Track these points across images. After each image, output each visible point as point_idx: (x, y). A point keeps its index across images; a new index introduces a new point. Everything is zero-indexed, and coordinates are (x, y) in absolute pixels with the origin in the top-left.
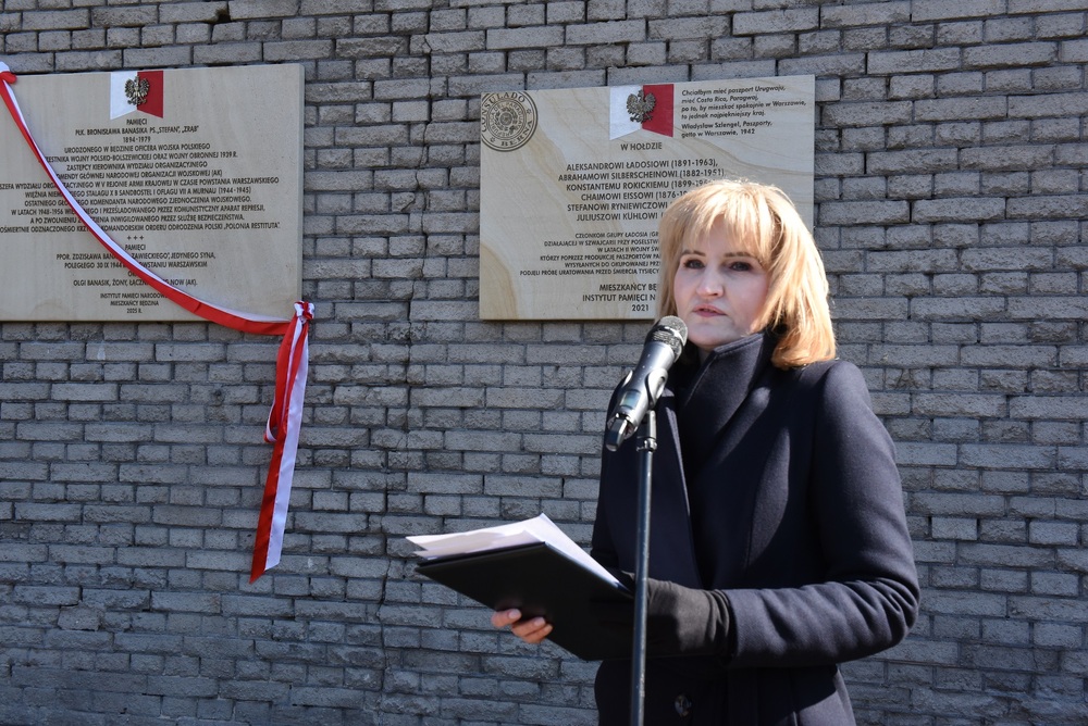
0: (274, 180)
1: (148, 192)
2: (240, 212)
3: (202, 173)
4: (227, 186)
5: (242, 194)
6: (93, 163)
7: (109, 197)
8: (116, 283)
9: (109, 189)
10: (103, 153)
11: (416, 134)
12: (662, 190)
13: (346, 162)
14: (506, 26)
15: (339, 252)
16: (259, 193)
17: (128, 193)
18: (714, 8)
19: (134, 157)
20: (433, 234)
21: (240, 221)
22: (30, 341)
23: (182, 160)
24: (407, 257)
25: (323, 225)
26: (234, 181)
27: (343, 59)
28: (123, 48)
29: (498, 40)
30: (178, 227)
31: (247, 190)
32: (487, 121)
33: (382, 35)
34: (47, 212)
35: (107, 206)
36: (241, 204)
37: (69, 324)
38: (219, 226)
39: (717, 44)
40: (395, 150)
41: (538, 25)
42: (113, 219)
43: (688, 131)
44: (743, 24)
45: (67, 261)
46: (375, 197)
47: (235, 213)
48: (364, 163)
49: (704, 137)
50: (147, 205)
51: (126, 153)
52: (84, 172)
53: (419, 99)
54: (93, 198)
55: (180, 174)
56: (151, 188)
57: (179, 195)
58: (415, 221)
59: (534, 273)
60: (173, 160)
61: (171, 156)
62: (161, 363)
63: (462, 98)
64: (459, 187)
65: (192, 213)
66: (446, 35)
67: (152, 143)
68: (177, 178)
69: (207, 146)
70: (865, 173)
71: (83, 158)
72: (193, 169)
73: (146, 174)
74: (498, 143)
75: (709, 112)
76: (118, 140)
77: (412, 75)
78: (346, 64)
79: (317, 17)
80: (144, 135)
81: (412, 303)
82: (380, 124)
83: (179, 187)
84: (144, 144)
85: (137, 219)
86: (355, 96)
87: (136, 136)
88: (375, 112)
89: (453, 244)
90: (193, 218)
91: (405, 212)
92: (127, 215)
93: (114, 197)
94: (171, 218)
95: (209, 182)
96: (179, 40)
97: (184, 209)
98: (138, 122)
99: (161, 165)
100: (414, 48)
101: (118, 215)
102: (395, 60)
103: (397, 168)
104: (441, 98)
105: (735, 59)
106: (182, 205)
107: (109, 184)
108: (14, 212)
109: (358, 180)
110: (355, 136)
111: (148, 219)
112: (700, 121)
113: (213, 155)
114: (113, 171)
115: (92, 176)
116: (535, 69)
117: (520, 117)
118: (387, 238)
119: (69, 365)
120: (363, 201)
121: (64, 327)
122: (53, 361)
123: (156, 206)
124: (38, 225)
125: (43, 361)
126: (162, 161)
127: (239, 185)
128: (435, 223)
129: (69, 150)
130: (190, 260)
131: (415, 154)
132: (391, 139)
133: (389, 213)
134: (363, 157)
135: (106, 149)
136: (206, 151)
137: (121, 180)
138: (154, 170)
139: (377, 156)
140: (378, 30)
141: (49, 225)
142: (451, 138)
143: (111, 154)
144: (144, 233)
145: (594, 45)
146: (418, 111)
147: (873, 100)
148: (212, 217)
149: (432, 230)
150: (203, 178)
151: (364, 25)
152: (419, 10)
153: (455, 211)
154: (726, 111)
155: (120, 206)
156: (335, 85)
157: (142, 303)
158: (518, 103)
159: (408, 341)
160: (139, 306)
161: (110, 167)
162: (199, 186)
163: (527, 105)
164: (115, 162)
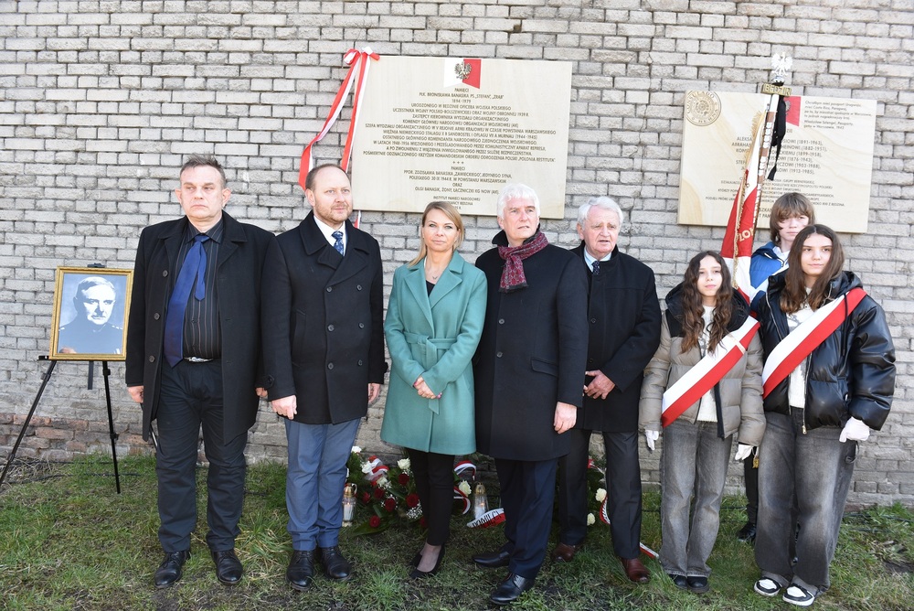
0: (553, 132)
1: (468, 134)
2: (529, 151)
3: (505, 125)
4: (521, 134)
5: (531, 140)
6: (431, 114)
7: (440, 137)
8: (444, 190)
9: (441, 131)
10: (438, 108)
11: (641, 111)
12: (791, 156)
13: (595, 125)
14: (699, 52)
15: (588, 179)
16: (542, 140)
17: (455, 134)
18: (820, 57)
19: (459, 112)
20: (648, 171)
21: (529, 156)
22: (380, 223)
23: (492, 116)
24: (631, 184)
25: (579, 162)
26: (526, 131)
27: (596, 62)
28: (449, 43)
29: (695, 59)
30: (487, 157)
31: (535, 137)
32: (690, 108)
33: (622, 49)
34: (398, 143)
35: (439, 142)
36: (531, 145)
37: (406, 213)
38: (515, 159)
39: (821, 77)
40: (626, 120)
41: (719, 54)
42: (443, 150)
43: (807, 124)
44: (835, 67)
45: (411, 175)
46: (613, 147)
47: (526, 151)
48: (607, 126)
49: (816, 128)
50: (467, 143)
51: (454, 109)
52: (424, 119)
53: (643, 90)
54: (430, 136)
55: (490, 124)
56: (470, 132)
57: (489, 138)
58: (638, 163)
59: (714, 198)
60: (485, 116)
61: (484, 113)
62: (469, 240)
63: (670, 92)
64: (665, 145)
65: (497, 149)
66: (663, 54)
67: (472, 104)
68: (488, 127)
69: (509, 108)
70: (893, 157)
71: (424, 111)
72: (499, 122)
73: (467, 123)
74: (696, 121)
75: (820, 115)
76: (448, 101)
77: (639, 75)
78: (599, 65)
79: (580, 35)
80: (466, 99)
81: (633, 212)
82: (618, 103)
83: (489, 133)
84: (466, 104)
85: (460, 151)
86: (602, 85)
87: (461, 99)
88: (616, 96)
89: (661, 179)
90: (498, 152)
91: (632, 158)
92: (453, 148)
93: (444, 136)
94: (483, 152)
95: (509, 130)
96: (487, 41)
97: (492, 147)
98: (463, 90)
99: (477, 118)
100: (642, 59)
101: (447, 148)
102: (629, 65)
103: (626, 130)
104: (657, 91)
105: (830, 87)
106: (491, 144)
107: (441, 128)
108: (375, 142)
109: (603, 136)
110: (602, 109)
111: (467, 151)
112: (814, 119)
113: (513, 114)
114: (444, 120)
115: (430, 122)
116: (715, 79)
117: (711, 106)
118: (619, 172)
119: (406, 239)
120: (605, 149)
121: (403, 215)
122: (396, 237)
123: (473, 143)
124: (392, 151)
125: (389, 236)
126: (478, 115)
127: (529, 134)
128: (650, 165)
129: (415, 105)
130: (495, 178)
131: (639, 123)
132: (625, 113)
133: (621, 157)
134: (606, 122)
135: (440, 106)
136: (508, 111)
137: (449, 126)
138: (472, 121)
139: (616, 122)
140: (620, 47)
141: (399, 151)
142: (662, 115)
143: (444, 109)
144: (464, 160)
145: (752, 69)
146: (643, 98)
147: (900, 117)
148: (510, 153)
149: (648, 169)
150: (505, 128)
151: (611, 43)
152: (646, 37)
153: (662, 159)
154: (829, 115)
155: (448, 142)
156: (591, 77)
157: (461, 203)
158: (710, 98)
159: (629, 234)
160: (459, 205)
161: (442, 117)
162: (503, 133)
163: (715, 100)
164: (446, 114)
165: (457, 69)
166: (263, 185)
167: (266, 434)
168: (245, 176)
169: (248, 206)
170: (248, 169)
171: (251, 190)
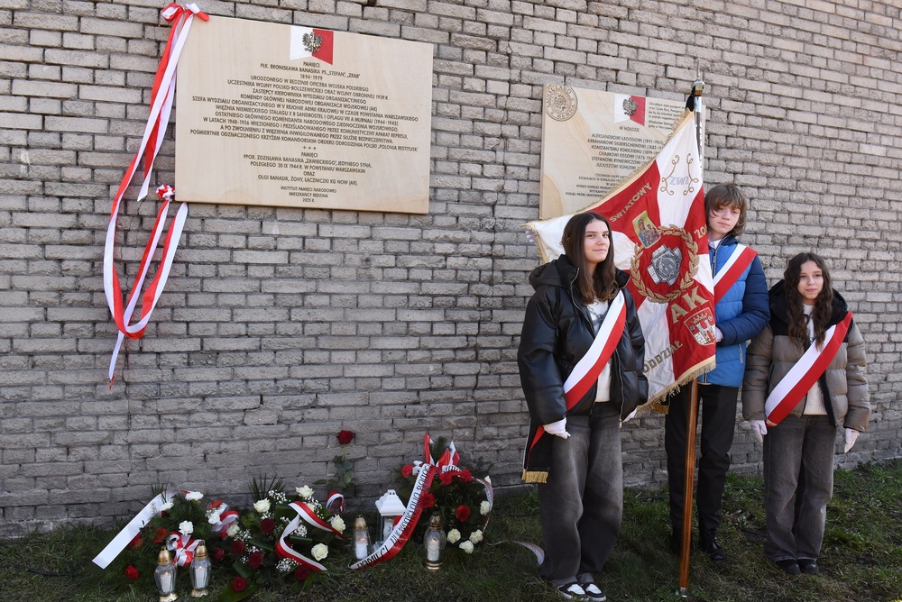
0: (415, 119)
1: (320, 116)
2: (390, 138)
3: (362, 108)
4: (381, 119)
5: (392, 126)
6: (275, 89)
7: (286, 117)
8: (294, 179)
9: (288, 110)
10: (283, 83)
11: (502, 102)
12: (638, 154)
13: (457, 114)
14: (555, 47)
15: (451, 171)
16: (403, 126)
17: (304, 115)
18: (660, 61)
19: (309, 89)
20: (510, 165)
21: (390, 144)
22: (213, 218)
23: (347, 97)
24: (494, 178)
25: (442, 153)
26: (386, 116)
27: (456, 46)
28: (293, 10)
29: (551, 53)
30: (343, 143)
31: (396, 123)
32: (549, 101)
33: (481, 36)
34: (235, 122)
35: (286, 123)
36: (391, 132)
37: (247, 207)
38: (374, 146)
39: (660, 80)
40: (488, 110)
41: (573, 50)
42: (291, 133)
43: (651, 124)
44: (672, 72)
45: (253, 160)
46: (475, 138)
47: (386, 138)
48: (468, 116)
49: (659, 129)
50: (319, 125)
51: (303, 85)
52: (267, 95)
53: (504, 81)
54: (275, 115)
55: (345, 106)
56: (323, 114)
57: (344, 121)
58: (500, 156)
59: (573, 194)
60: (340, 96)
61: (338, 93)
62: (323, 238)
63: (529, 84)
64: (526, 138)
65: (354, 135)
66: (521, 45)
67: (324, 81)
68: (342, 108)
69: (366, 89)
70: (718, 158)
71: (267, 85)
72: (355, 104)
73: (319, 103)
74: (555, 115)
75: (661, 116)
76: (296, 75)
77: (499, 65)
78: (459, 50)
79: (439, 16)
80: (318, 75)
81: (497, 207)
82: (479, 92)
83: (344, 115)
84: (317, 81)
85: (311, 134)
86: (463, 72)
87: (312, 74)
88: (476, 84)
89: (522, 173)
90: (355, 138)
91: (494, 150)
92: (303, 130)
93: (292, 117)
94: (338, 137)
95: (367, 114)
96: (339, 12)
97: (348, 131)
98: (314, 65)
99: (330, 98)
100: (502, 48)
101: (295, 130)
102: (489, 54)
103: (488, 121)
104: (516, 83)
105: (667, 90)
106: (347, 128)
107: (288, 107)
108: (205, 119)
109: (465, 126)
110: (463, 97)
111: (320, 135)
112: (657, 120)
113: (371, 96)
114: (292, 97)
115: (274, 99)
116: (570, 75)
117: (568, 102)
118: (482, 165)
119: (247, 237)
120: (467, 140)
121: (243, 209)
122: (234, 234)
123: (327, 127)
124: (227, 131)
125: (226, 234)
126: (332, 95)
127: (390, 119)
128: (512, 159)
129: (255, 78)
130: (352, 167)
131: (500, 115)
132: (486, 103)
133: (483, 149)
134: (468, 112)
135: (286, 81)
136: (365, 92)
137: (298, 105)
138: (325, 101)
139: (476, 112)
140: (479, 33)
141: (237, 132)
142: (522, 108)
143: (291, 85)
144: (316, 145)
145: (602, 68)
146: (502, 88)
147: (722, 122)
148: (369, 139)
149: (510, 163)
150: (363, 111)
151: (471, 28)
152: (505, 26)
153: (523, 153)
154: (669, 117)
155: (297, 124)
156: (451, 63)
157: (314, 195)
158: (567, 93)
159: (494, 230)
160: (312, 197)
161: (289, 94)
162: (360, 117)
163: (572, 95)
164: (294, 91)
165: (305, 38)
166: (51, 168)
167: (67, 490)
168: (24, 156)
169: (29, 196)
170: (28, 147)
171: (32, 174)
